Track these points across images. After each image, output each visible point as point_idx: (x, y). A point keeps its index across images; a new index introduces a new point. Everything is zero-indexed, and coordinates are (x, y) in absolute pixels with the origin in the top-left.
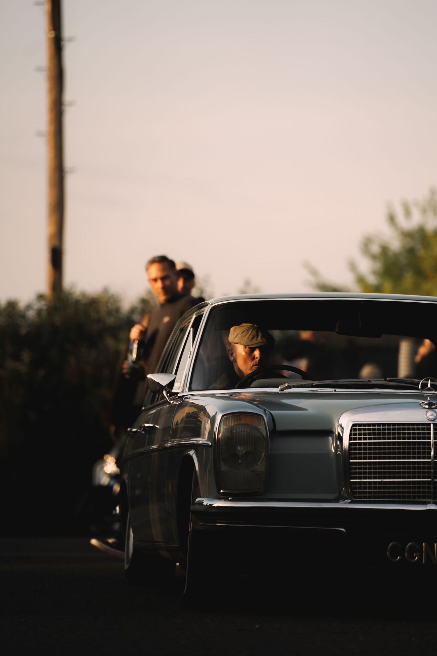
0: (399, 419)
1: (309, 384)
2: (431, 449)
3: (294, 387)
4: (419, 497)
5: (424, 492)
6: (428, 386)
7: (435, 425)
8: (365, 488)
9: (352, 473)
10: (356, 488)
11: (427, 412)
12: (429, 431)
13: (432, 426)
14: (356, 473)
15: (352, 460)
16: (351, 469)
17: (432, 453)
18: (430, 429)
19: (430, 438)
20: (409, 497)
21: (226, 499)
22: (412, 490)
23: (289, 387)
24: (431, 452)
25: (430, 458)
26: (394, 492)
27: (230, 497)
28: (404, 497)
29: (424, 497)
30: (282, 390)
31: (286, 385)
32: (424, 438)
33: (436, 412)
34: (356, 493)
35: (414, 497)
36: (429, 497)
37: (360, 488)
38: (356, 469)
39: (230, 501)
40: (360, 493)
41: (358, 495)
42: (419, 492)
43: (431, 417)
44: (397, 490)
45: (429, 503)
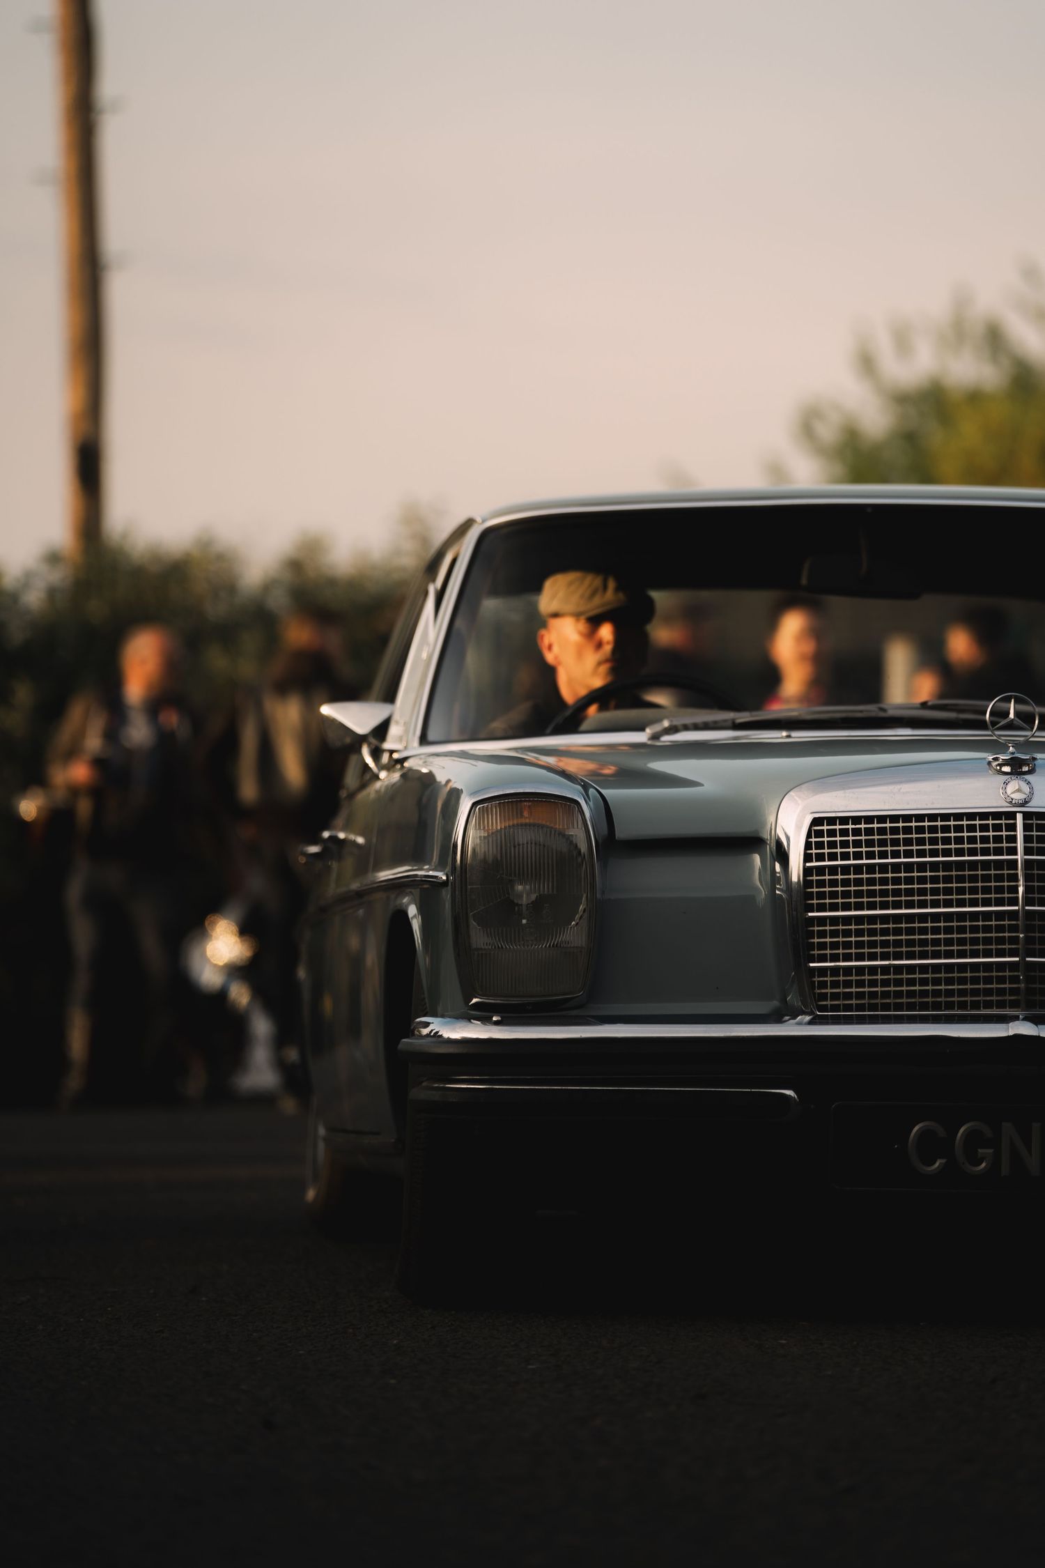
0: (933, 803)
1: (725, 721)
2: (1017, 880)
3: (686, 728)
4: (988, 1005)
5: (1001, 992)
6: (1008, 716)
7: (1026, 816)
8: (848, 984)
9: (812, 946)
10: (823, 985)
11: (1006, 783)
12: (1013, 833)
13: (1019, 817)
14: (822, 946)
15: (813, 911)
16: (811, 934)
17: (1021, 889)
18: (1013, 827)
19: (1013, 851)
20: (963, 1005)
21: (486, 1020)
22: (969, 986)
23: (673, 730)
24: (1017, 887)
25: (1014, 902)
26: (924, 994)
27: (497, 1012)
28: (950, 1006)
29: (1001, 1005)
30: (655, 737)
31: (666, 724)
32: (998, 851)
33: (1029, 783)
34: (824, 997)
35: (975, 1005)
36: (1014, 1004)
37: (835, 984)
38: (822, 934)
39: (497, 1023)
40: (835, 996)
41: (829, 1003)
42: (988, 992)
43: (1018, 797)
44: (930, 988)
45: (1016, 1018)
